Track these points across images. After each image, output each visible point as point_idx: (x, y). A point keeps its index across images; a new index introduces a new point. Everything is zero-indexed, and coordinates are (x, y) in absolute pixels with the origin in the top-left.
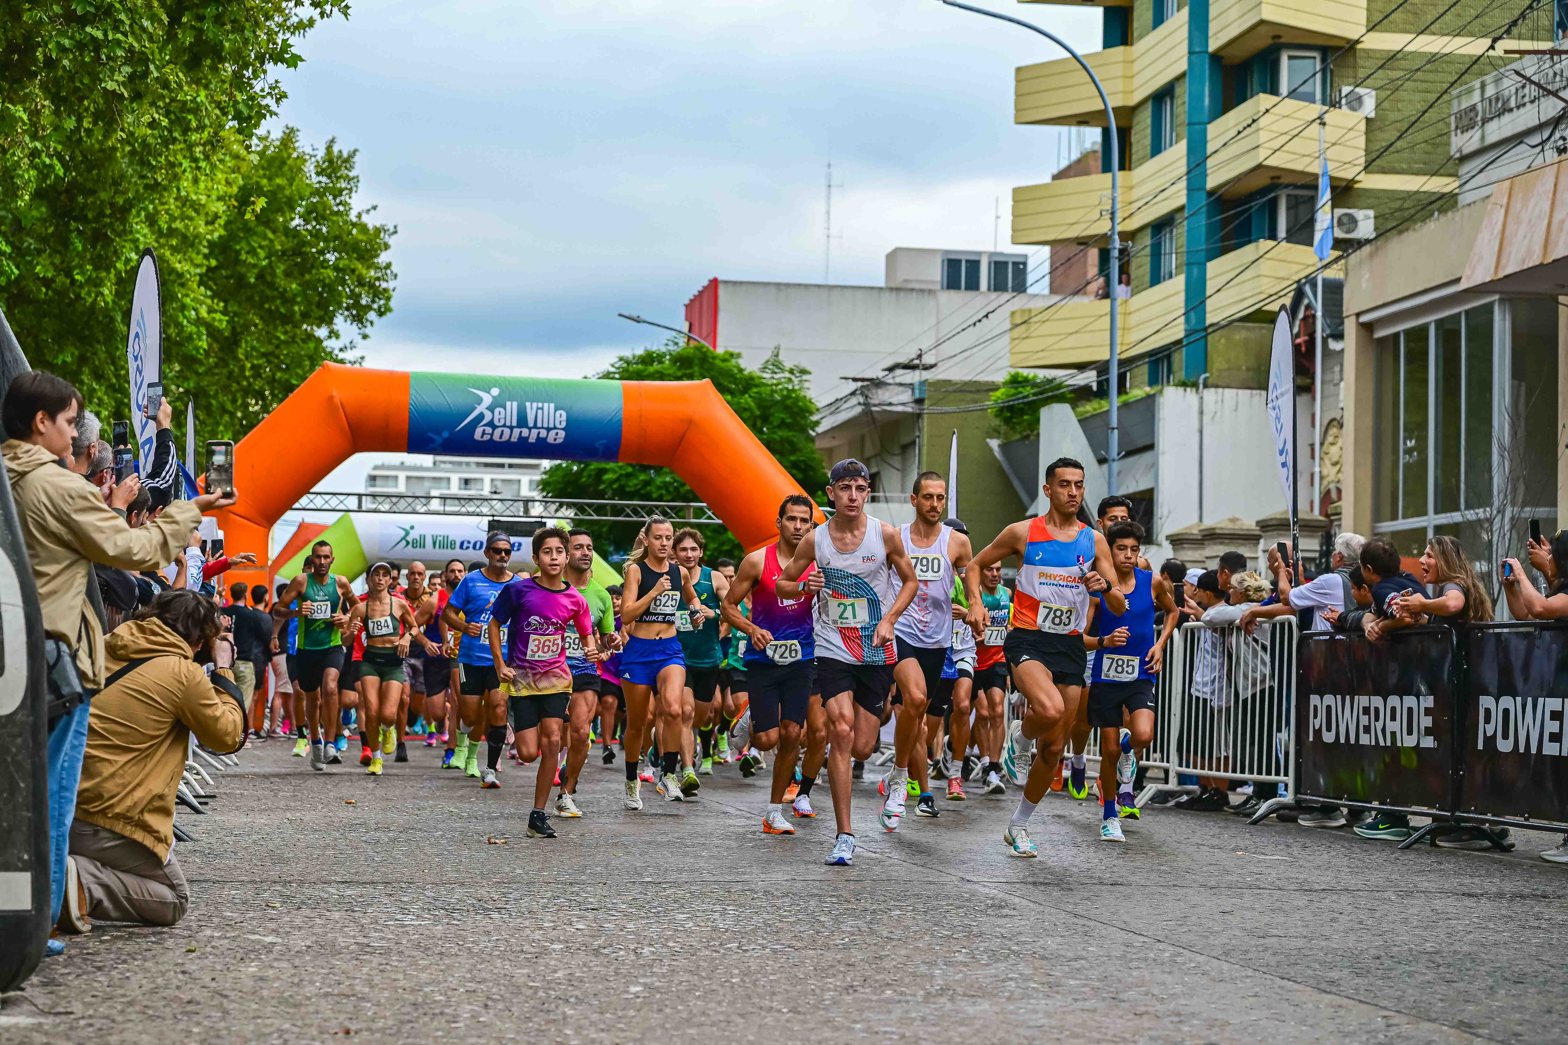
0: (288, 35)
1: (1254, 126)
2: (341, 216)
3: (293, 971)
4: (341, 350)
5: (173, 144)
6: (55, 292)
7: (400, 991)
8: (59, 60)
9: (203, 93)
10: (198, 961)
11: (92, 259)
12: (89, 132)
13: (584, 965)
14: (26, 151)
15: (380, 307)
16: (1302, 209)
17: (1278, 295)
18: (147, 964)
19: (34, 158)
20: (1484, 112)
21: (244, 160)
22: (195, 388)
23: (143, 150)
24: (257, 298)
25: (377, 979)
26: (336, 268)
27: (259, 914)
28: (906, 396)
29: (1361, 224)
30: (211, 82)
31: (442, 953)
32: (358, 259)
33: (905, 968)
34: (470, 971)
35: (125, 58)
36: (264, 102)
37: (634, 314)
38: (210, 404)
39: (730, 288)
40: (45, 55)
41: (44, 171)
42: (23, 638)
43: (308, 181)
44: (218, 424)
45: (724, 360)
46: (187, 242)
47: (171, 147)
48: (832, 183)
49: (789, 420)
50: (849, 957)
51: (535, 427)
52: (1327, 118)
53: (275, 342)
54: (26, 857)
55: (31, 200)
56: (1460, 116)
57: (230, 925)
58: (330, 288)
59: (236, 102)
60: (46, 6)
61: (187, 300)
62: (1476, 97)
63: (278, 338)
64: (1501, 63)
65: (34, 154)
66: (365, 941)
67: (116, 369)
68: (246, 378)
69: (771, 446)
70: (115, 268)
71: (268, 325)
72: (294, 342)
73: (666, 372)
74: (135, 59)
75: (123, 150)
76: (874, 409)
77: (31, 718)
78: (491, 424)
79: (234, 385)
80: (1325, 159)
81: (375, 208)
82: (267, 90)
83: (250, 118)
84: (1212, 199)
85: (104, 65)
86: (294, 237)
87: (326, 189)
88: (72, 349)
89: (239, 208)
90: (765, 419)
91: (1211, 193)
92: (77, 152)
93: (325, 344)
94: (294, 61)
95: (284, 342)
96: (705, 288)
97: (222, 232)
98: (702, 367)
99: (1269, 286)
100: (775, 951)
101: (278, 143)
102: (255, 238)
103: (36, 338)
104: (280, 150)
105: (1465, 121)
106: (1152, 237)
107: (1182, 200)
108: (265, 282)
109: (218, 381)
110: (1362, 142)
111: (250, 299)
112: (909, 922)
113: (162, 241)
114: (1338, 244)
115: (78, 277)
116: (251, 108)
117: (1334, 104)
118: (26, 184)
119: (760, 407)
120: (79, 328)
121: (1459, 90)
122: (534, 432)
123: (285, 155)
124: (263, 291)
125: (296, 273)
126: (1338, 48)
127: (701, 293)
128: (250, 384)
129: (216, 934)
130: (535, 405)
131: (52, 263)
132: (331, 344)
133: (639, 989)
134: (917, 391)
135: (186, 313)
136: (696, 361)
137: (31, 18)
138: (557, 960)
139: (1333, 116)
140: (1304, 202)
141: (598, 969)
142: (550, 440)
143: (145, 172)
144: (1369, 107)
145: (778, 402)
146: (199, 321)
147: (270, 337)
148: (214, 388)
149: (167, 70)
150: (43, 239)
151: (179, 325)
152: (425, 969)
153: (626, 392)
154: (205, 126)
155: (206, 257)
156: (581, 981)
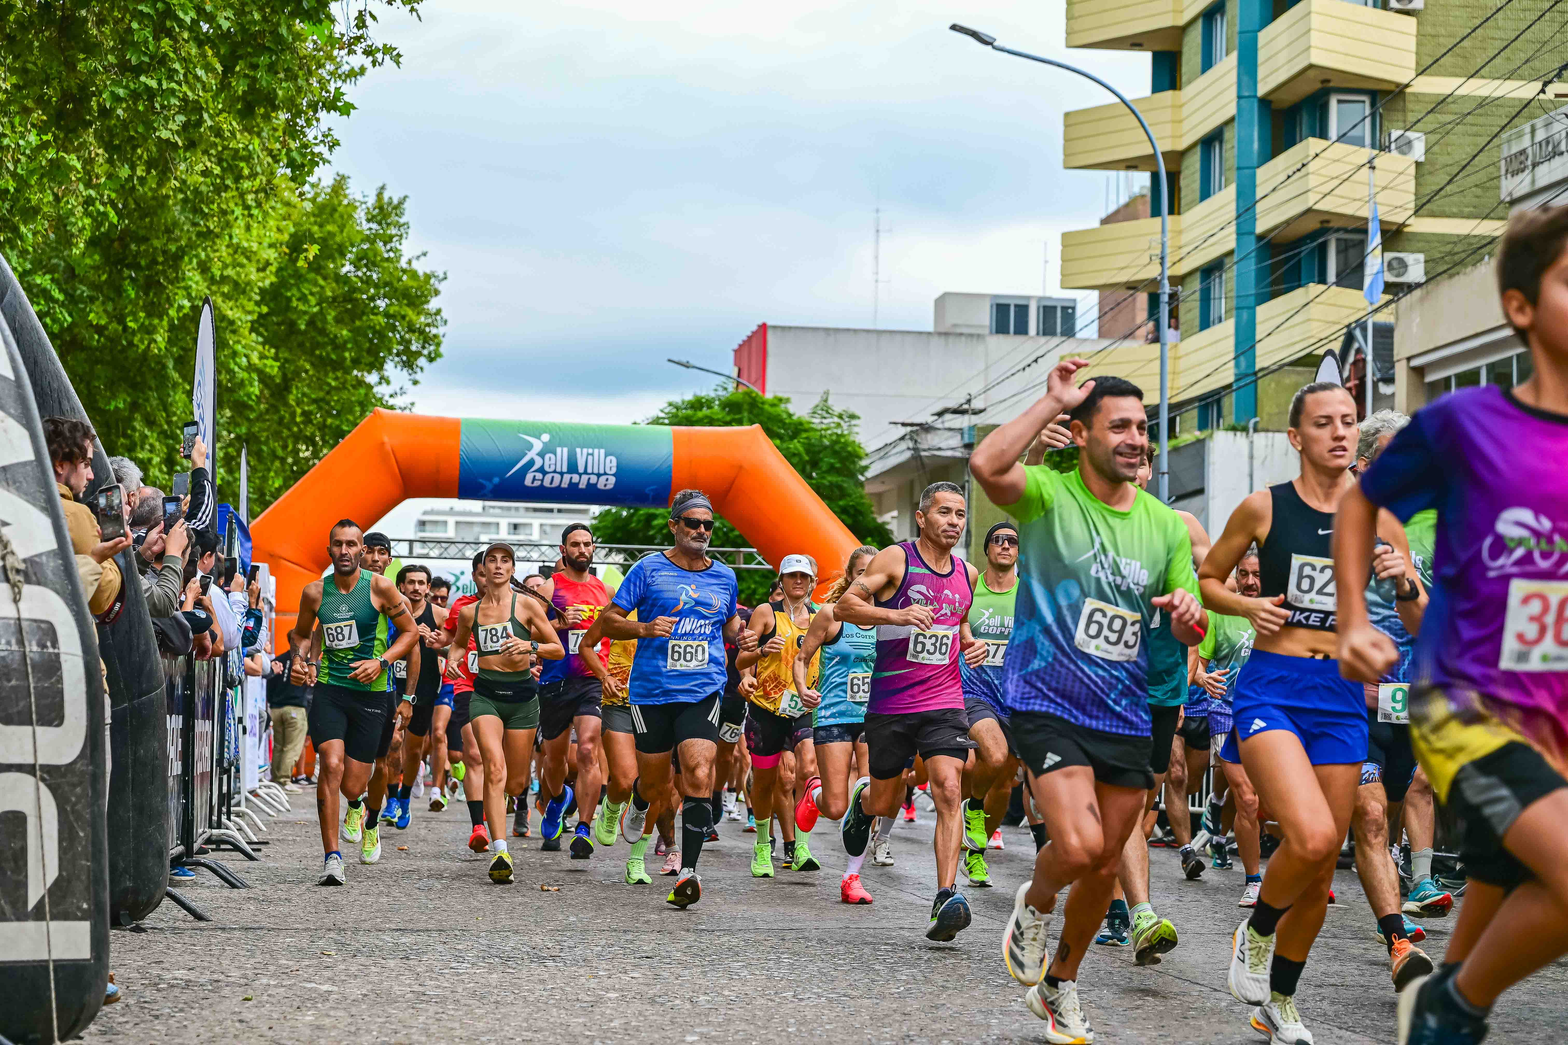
0: (339, 83)
1: (1304, 170)
2: (392, 262)
3: (350, 1020)
4: (391, 396)
5: (225, 191)
6: (107, 338)
7: (457, 1040)
8: (113, 110)
9: (257, 141)
10: (254, 1010)
11: (144, 306)
12: (142, 180)
13: (640, 1014)
14: (80, 199)
15: (430, 353)
16: (1352, 252)
17: (1328, 339)
18: (204, 1012)
19: (88, 206)
20: (1534, 155)
21: (295, 207)
22: (246, 434)
23: (195, 198)
24: (308, 345)
25: (434, 1029)
26: (387, 315)
27: (315, 962)
28: (955, 441)
29: (1410, 269)
30: (262, 130)
31: (497, 1002)
32: (408, 305)
33: (962, 1018)
34: (526, 1020)
35: (180, 107)
36: (316, 150)
37: (684, 360)
38: (261, 450)
39: (779, 332)
40: (99, 104)
41: (99, 219)
42: (82, 687)
43: (358, 228)
44: (269, 470)
45: (773, 405)
46: (239, 289)
47: (223, 194)
48: (881, 228)
49: (838, 465)
50: (905, 1006)
51: (586, 472)
52: (1376, 162)
53: (326, 388)
54: (85, 906)
55: (86, 248)
56: (1510, 160)
57: (287, 973)
58: (380, 334)
59: (289, 150)
60: (101, 56)
61: (238, 347)
62: (1526, 142)
63: (329, 384)
64: (1551, 106)
65: (88, 202)
66: (421, 989)
67: (168, 416)
68: (297, 424)
69: (819, 490)
70: (168, 315)
71: (318, 372)
72: (345, 388)
73: (715, 417)
74: (189, 108)
75: (175, 197)
76: (923, 454)
77: (90, 768)
78: (541, 470)
79: (285, 431)
80: (1375, 203)
81: (425, 254)
82: (320, 138)
83: (303, 165)
84: (1262, 243)
85: (158, 114)
86: (345, 283)
87: (376, 235)
88: (125, 396)
89: (290, 255)
90: (815, 464)
91: (1260, 238)
92: (130, 201)
93: (375, 390)
94: (347, 109)
95: (336, 389)
96: (754, 333)
97: (273, 279)
98: (750, 412)
99: (1318, 330)
100: (830, 1000)
101: (329, 190)
102: (306, 285)
103: (88, 384)
104: (331, 197)
105: (1515, 166)
106: (1202, 282)
107: (1231, 243)
108: (316, 328)
109: (269, 427)
110: (1411, 186)
111: (301, 345)
112: (965, 971)
113: (214, 288)
114: (1389, 287)
115: (131, 324)
116: (304, 156)
117: (1384, 148)
118: (81, 231)
119: (808, 452)
120: (132, 374)
121: (1508, 134)
122: (585, 478)
123: (336, 202)
124: (313, 338)
125: (347, 320)
126: (1388, 93)
127: (750, 338)
128: (300, 431)
129: (272, 983)
130: (585, 450)
131: (105, 311)
132: (381, 390)
133: (696, 1038)
134: (966, 436)
135: (238, 360)
136: (746, 407)
137: (86, 67)
138: (612, 1009)
139: (1384, 160)
140: (1354, 246)
141: (655, 1017)
142: (601, 486)
143: (197, 220)
144: (1419, 151)
145: (826, 448)
146: (251, 368)
147: (321, 384)
148: (265, 434)
149: (221, 118)
150: (95, 287)
151: (230, 371)
152: (480, 1018)
153: (676, 436)
154: (257, 174)
155: (258, 304)
156: (638, 1031)
